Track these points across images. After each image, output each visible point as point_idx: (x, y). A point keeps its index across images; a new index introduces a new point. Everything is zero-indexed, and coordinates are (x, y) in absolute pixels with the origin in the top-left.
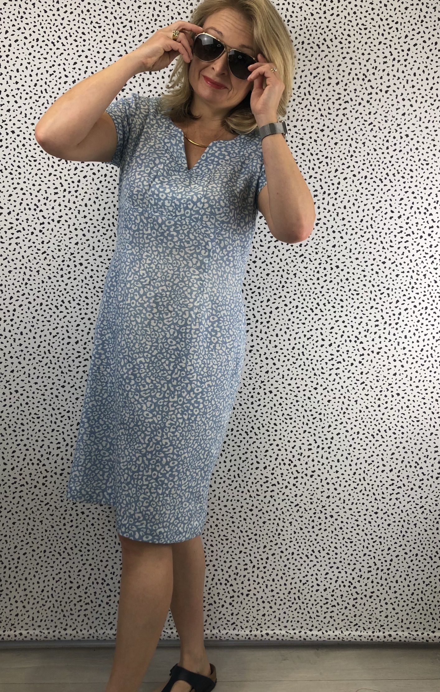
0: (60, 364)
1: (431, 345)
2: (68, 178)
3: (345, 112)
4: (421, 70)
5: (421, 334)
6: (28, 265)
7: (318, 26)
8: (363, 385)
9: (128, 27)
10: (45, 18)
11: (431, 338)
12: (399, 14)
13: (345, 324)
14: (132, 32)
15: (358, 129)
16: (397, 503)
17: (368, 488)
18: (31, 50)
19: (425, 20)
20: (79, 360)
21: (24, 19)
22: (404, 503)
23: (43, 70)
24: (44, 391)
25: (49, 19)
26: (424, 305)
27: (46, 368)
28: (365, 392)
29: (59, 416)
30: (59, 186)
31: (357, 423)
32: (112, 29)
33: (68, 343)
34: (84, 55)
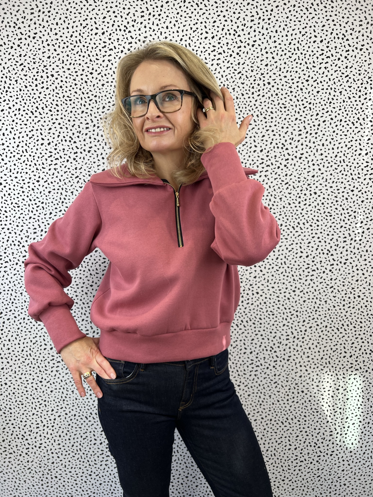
0: (38, 364)
1: (329, 355)
2: (44, 220)
3: (267, 173)
4: (328, 141)
5: (322, 346)
6: (14, 288)
7: (247, 104)
8: (276, 384)
9: (93, 101)
10: (26, 92)
11: (330, 350)
12: (312, 97)
13: (263, 337)
14: (97, 105)
15: (276, 187)
16: (300, 473)
17: (278, 461)
18: (14, 118)
19: (333, 102)
20: (53, 362)
21: (8, 93)
22: (305, 473)
23: (23, 134)
24: (26, 385)
25: (28, 93)
26: (325, 324)
27: (28, 367)
28: (277, 389)
29: (38, 404)
30: (37, 227)
31: (270, 413)
32: (81, 102)
33: (45, 349)
34: (57, 122)
